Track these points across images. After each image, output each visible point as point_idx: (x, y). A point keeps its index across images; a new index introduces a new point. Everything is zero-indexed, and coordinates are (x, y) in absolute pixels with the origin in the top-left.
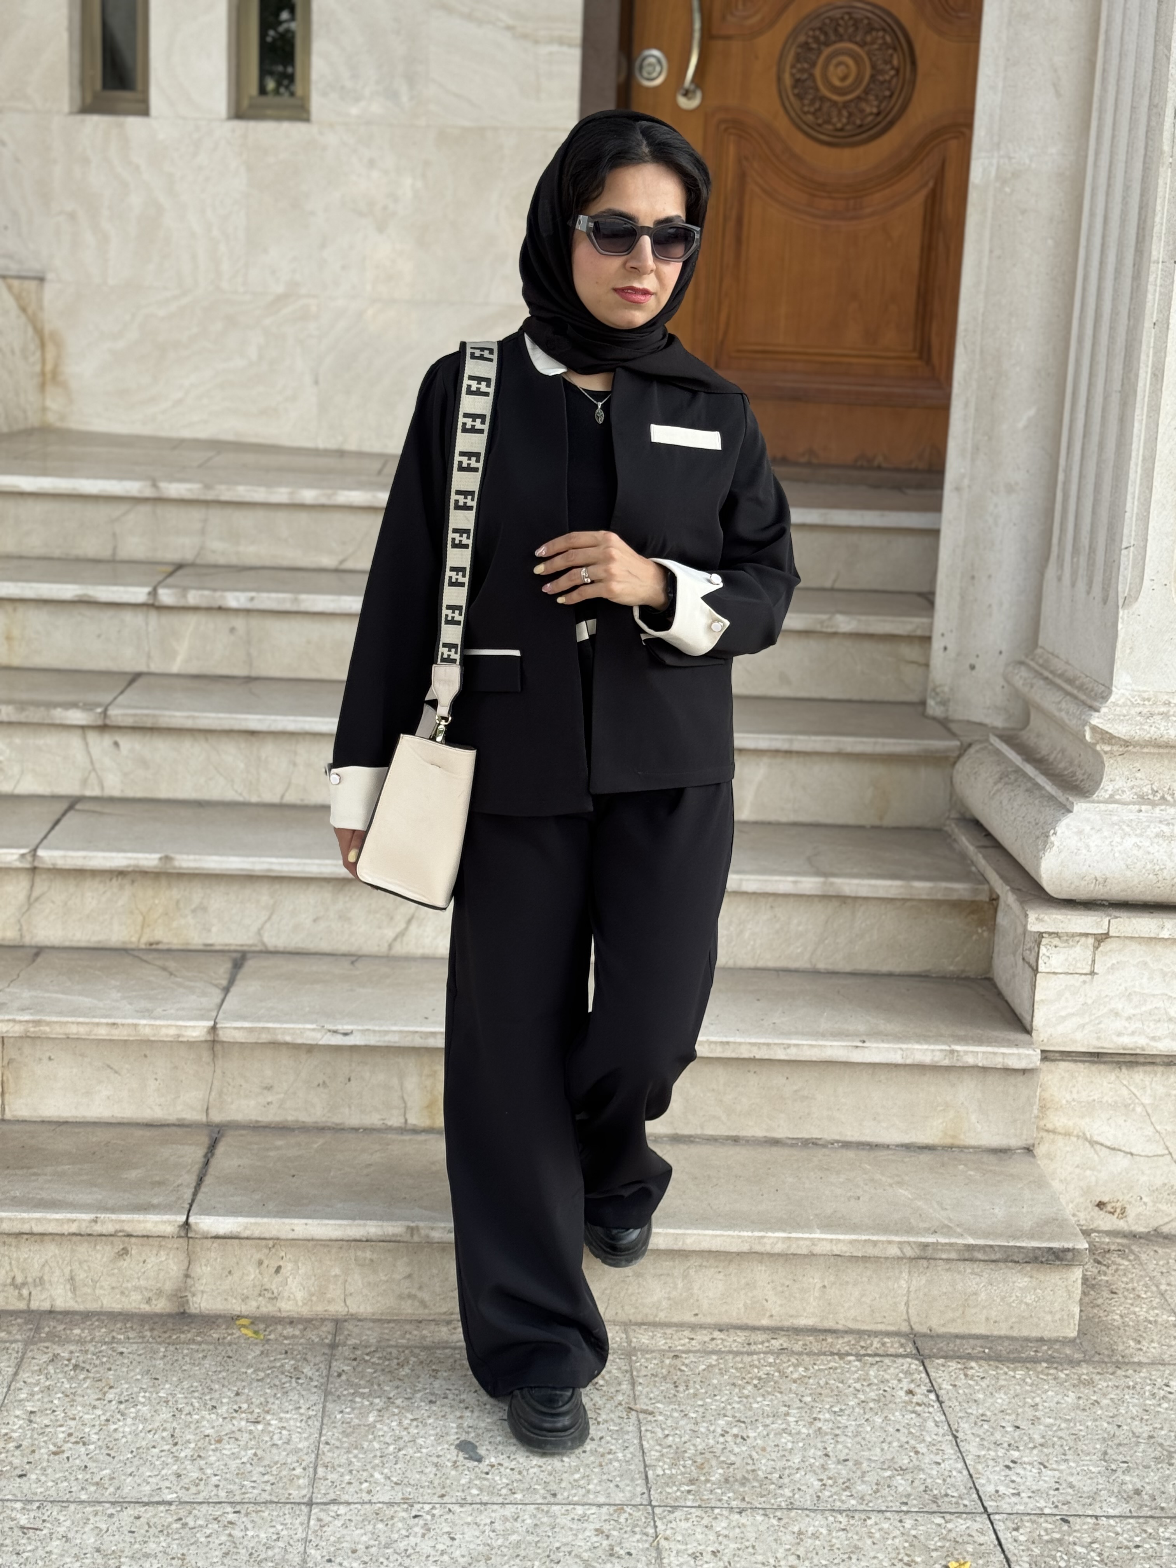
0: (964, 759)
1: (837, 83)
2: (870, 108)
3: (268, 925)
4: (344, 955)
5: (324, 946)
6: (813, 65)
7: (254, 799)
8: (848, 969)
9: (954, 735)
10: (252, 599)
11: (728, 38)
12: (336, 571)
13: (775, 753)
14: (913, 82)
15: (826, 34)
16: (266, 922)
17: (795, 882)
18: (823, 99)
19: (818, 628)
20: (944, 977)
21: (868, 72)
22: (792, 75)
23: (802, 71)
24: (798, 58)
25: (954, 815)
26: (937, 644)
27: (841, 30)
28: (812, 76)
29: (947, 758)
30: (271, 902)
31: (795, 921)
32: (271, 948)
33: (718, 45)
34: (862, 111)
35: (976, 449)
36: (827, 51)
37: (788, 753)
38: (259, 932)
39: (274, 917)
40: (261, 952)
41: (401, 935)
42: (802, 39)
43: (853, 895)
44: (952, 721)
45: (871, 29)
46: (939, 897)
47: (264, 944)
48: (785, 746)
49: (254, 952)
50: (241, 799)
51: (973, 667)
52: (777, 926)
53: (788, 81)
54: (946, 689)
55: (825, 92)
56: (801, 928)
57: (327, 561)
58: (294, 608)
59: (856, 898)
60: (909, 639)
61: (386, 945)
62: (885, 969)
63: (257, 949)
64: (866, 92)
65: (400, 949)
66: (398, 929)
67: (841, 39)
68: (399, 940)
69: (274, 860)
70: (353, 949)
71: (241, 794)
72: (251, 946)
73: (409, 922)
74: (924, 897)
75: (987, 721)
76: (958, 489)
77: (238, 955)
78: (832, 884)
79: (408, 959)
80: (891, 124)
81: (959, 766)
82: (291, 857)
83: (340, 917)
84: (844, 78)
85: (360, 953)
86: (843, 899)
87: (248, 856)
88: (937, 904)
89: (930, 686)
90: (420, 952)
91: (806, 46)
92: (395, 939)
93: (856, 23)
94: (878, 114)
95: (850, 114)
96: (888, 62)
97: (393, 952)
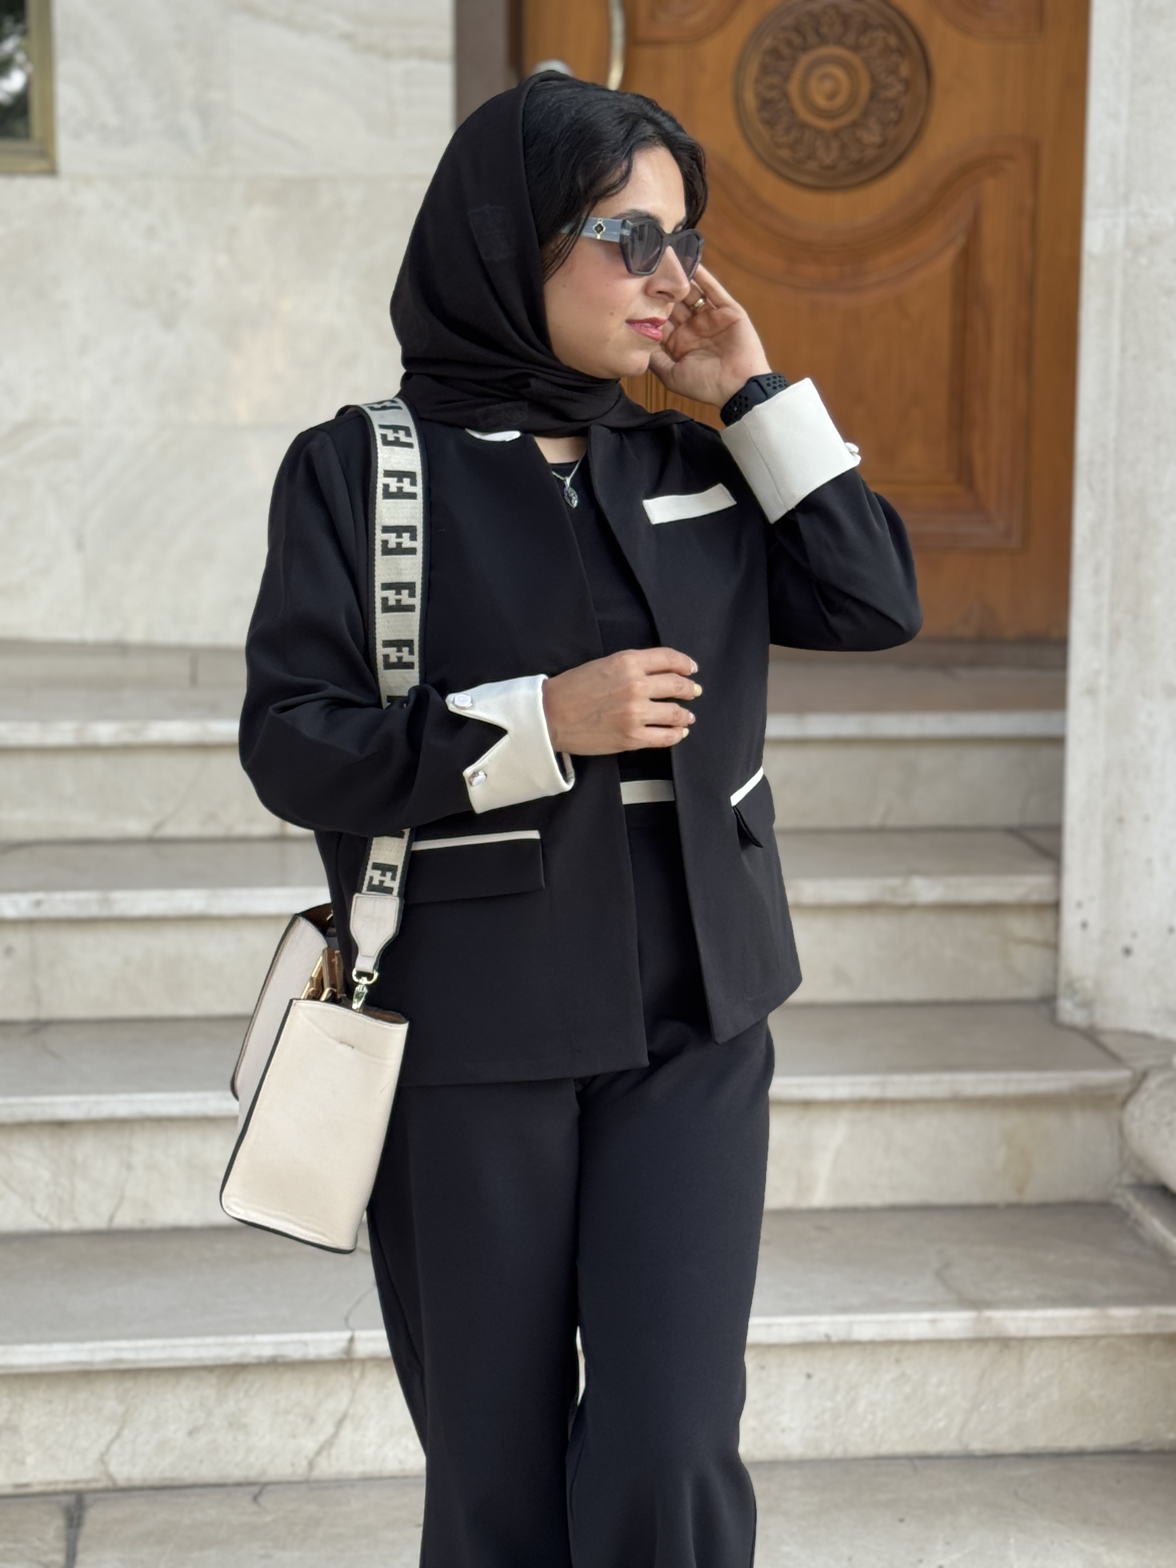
0: (1142, 1097)
1: (821, 102)
2: (871, 136)
3: (115, 1448)
4: (239, 1485)
5: (207, 1472)
6: (787, 77)
7: (67, 1225)
8: (1017, 1447)
9: (1116, 1060)
10: (38, 903)
11: (659, 43)
12: (151, 841)
13: (859, 1103)
14: (929, 99)
15: (803, 36)
16: (112, 1442)
17: (933, 1321)
18: (804, 126)
19: (888, 898)
20: (1161, 1452)
21: (865, 88)
22: (757, 94)
23: (771, 87)
24: (765, 70)
25: (1127, 1179)
26: (1071, 918)
27: (825, 30)
28: (785, 95)
29: (1111, 1097)
30: (121, 1409)
31: (934, 1380)
32: (121, 1482)
33: (647, 54)
34: (859, 141)
35: (1116, 633)
36: (805, 60)
37: (879, 1103)
38: (102, 1459)
39: (126, 1433)
40: (106, 1490)
41: (328, 1445)
42: (768, 43)
43: (1021, 1334)
44: (1102, 1032)
45: (866, 27)
46: (1150, 1329)
47: (110, 1477)
48: (874, 1092)
49: (95, 1491)
50: (45, 1226)
51: (1127, 951)
52: (908, 1389)
53: (750, 100)
54: (1089, 984)
55: (805, 115)
56: (943, 1390)
57: (136, 827)
58: (104, 912)
59: (1023, 1341)
60: (1020, 908)
61: (304, 1463)
62: (1072, 1443)
63: (100, 1485)
64: (865, 114)
65: (327, 1468)
66: (322, 1438)
67: (823, 41)
68: (325, 1453)
69: (123, 1344)
70: (252, 1474)
71: (46, 1220)
72: (89, 1481)
73: (339, 1424)
74: (1128, 1331)
75: (1156, 1030)
76: (1091, 692)
77: (70, 1500)
78: (989, 1320)
79: (340, 1483)
80: (900, 158)
81: (1133, 1108)
82: (151, 1336)
83: (231, 1425)
84: (831, 96)
85: (264, 1479)
86: (1005, 1342)
87: (81, 1340)
88: (1147, 1339)
89: (1063, 980)
90: (357, 1470)
91: (774, 52)
92: (318, 1453)
93: (845, 20)
94: (882, 145)
95: (843, 147)
96: (893, 71)
97: (316, 1474)
